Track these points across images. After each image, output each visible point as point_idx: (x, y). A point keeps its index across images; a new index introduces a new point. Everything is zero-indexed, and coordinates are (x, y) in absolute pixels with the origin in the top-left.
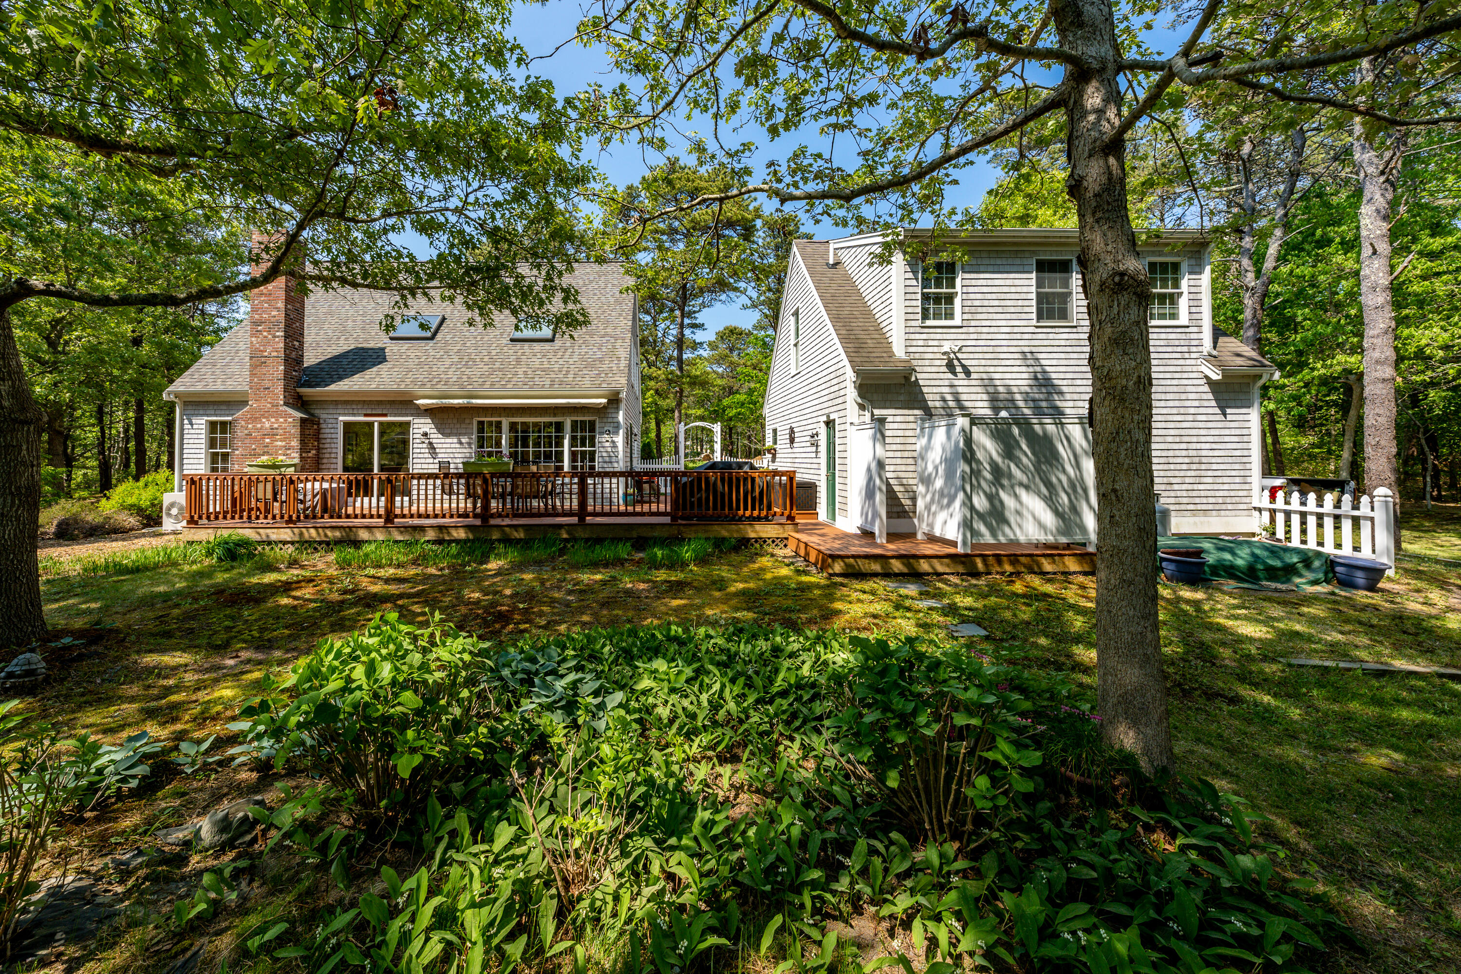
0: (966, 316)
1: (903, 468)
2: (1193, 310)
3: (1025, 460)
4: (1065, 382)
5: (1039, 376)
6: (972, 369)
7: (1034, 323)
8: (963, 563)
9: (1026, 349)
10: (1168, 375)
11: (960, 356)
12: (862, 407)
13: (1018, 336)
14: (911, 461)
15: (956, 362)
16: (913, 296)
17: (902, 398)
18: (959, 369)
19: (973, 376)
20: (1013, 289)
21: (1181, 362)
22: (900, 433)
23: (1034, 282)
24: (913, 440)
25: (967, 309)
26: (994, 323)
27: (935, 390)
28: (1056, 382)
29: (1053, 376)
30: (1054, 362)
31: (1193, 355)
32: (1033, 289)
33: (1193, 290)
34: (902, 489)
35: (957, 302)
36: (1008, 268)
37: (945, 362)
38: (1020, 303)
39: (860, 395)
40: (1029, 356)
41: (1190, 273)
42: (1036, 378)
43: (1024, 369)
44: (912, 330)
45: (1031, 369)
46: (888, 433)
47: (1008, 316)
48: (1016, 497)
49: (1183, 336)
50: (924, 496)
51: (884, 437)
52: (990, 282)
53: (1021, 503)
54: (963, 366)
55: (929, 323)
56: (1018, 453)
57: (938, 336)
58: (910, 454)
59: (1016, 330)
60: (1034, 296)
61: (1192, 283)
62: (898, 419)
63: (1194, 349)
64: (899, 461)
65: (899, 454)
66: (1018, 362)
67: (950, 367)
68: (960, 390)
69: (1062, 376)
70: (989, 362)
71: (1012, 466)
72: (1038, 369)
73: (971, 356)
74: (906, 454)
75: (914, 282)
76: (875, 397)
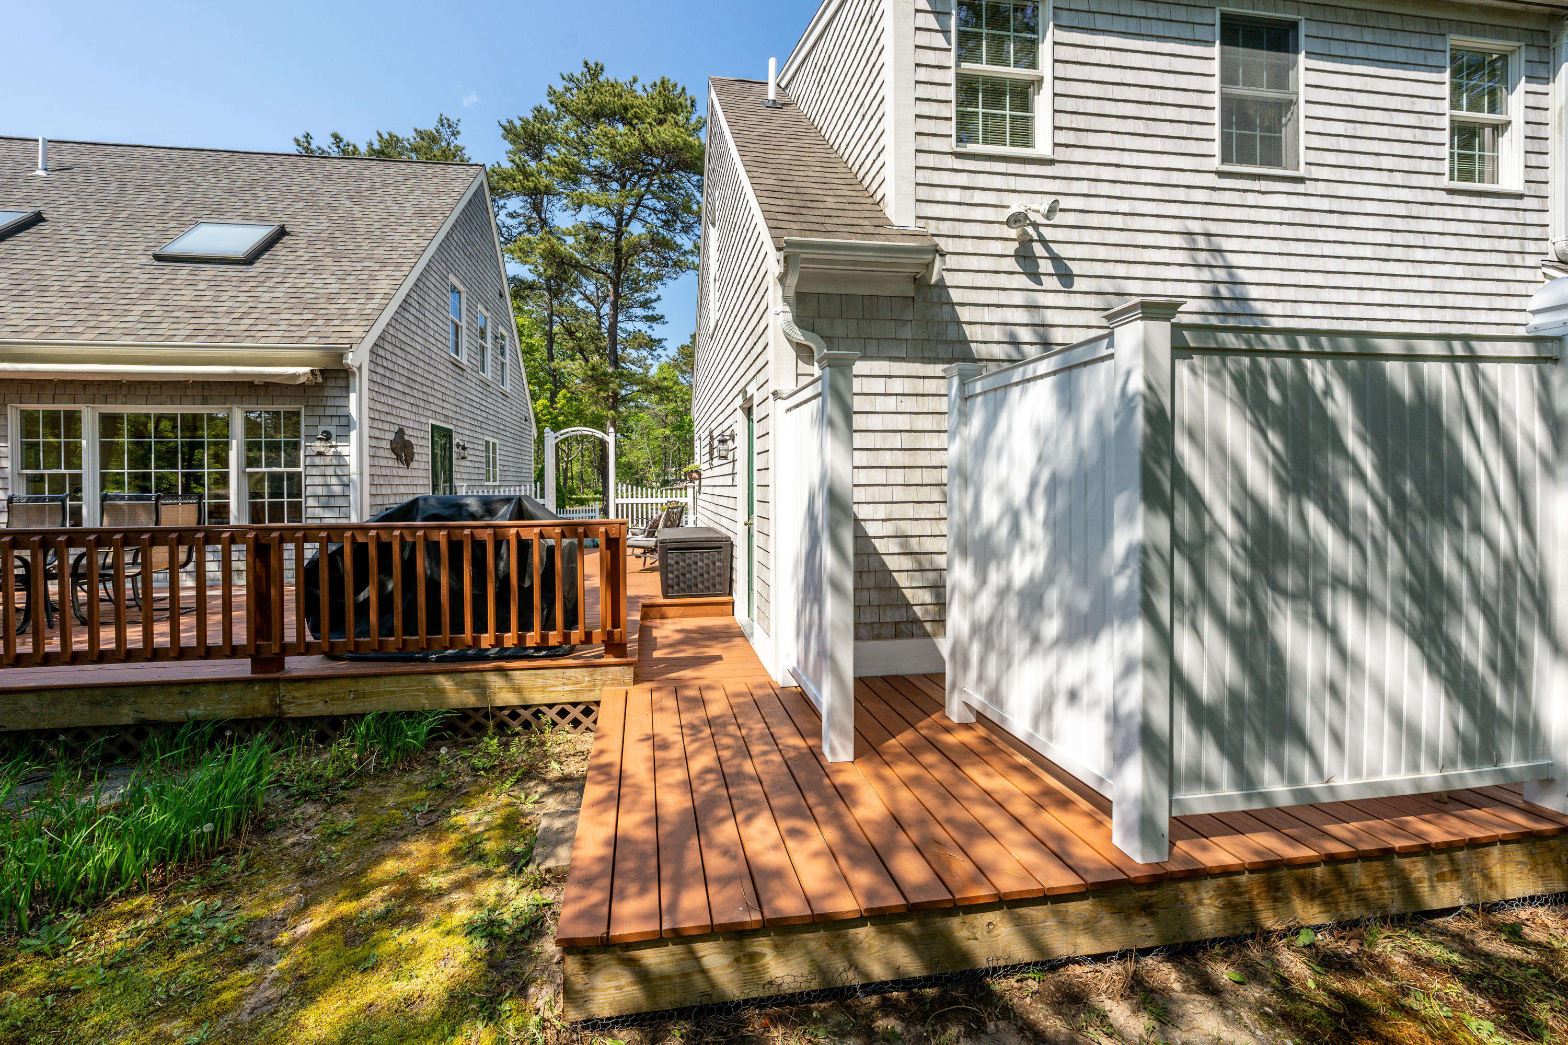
0: (1062, 137)
1: (909, 511)
2: (1534, 160)
3: (1353, 493)
4: (1278, 309)
5: (1224, 291)
6: (1075, 267)
7: (1215, 163)
8: (1147, 909)
9: (1196, 227)
10: (1482, 302)
11: (1048, 233)
12: (804, 353)
13: (1181, 194)
14: (935, 495)
15: (1038, 249)
16: (937, 76)
17: (907, 332)
18: (1045, 266)
19: (1080, 284)
20: (1170, 80)
21: (1507, 274)
22: (902, 422)
23: (1215, 67)
24: (935, 441)
25: (1064, 120)
26: (1127, 158)
27: (988, 315)
28: (1259, 307)
29: (1254, 292)
30: (1257, 261)
31: (1531, 260)
32: (1215, 84)
33: (1534, 116)
34: (907, 563)
35: (1042, 104)
36: (1158, 28)
37: (1011, 248)
38: (1186, 114)
39: (801, 321)
40: (1202, 242)
41: (1530, 78)
42: (1217, 298)
43: (1190, 273)
44: (930, 160)
45: (1206, 275)
46: (858, 404)
47: (1158, 144)
48: (1331, 631)
49: (1512, 217)
50: (972, 598)
51: (848, 413)
52: (1118, 58)
53: (1341, 652)
54: (1056, 259)
55: (971, 148)
56: (1334, 464)
57: (998, 182)
58: (930, 476)
59: (1175, 178)
60: (1215, 100)
61: (1533, 100)
62: (897, 386)
63: (1531, 246)
64: (899, 494)
65: (898, 476)
66: (1181, 257)
67: (1025, 256)
68: (1051, 317)
69: (1272, 293)
70: (1116, 254)
71: (1313, 514)
72: (1221, 275)
73: (1075, 235)
74: (916, 476)
75: (939, 40)
76: (839, 329)
